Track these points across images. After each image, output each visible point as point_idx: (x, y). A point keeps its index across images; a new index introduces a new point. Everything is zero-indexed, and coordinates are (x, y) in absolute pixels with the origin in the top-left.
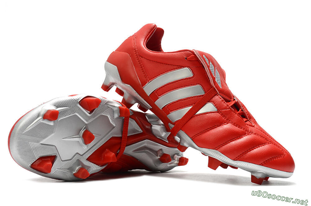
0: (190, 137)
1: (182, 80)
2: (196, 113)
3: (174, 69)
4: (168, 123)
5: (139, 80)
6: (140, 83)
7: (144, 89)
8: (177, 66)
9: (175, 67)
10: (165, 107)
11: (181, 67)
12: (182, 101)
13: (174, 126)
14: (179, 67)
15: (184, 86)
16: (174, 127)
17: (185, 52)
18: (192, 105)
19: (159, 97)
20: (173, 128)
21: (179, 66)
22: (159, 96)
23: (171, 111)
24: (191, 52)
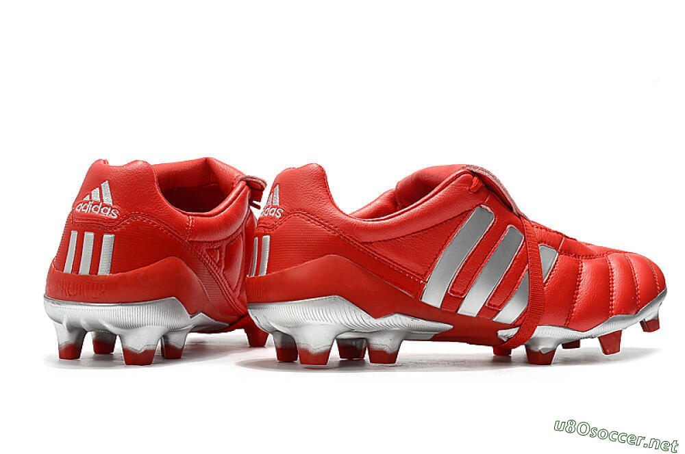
1: (484, 235)
3: (459, 225)
6: (410, 295)
7: (423, 300)
8: (459, 215)
9: (457, 220)
10: (486, 305)
11: (468, 214)
14: (463, 215)
17: (458, 179)
19: (463, 297)
23: (501, 305)
24: (468, 173)
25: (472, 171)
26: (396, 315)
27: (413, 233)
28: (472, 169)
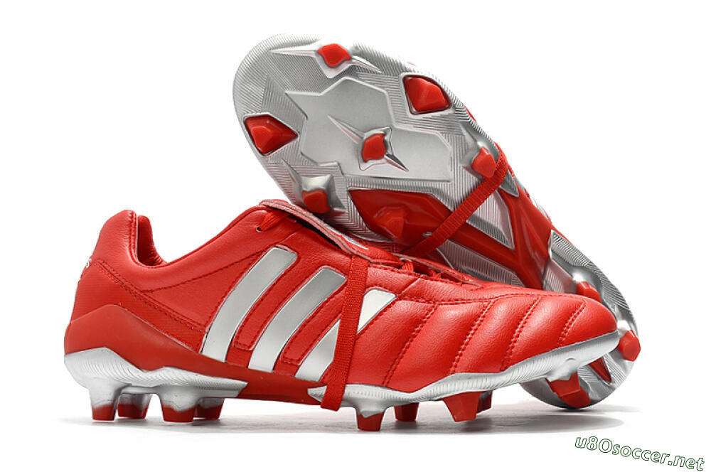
0: (379, 386)
1: (279, 279)
2: (357, 328)
3: (246, 269)
4: (307, 392)
5: (180, 343)
6: (188, 348)
7: (204, 353)
8: (248, 257)
9: (245, 263)
10: (280, 359)
11: (259, 256)
12: (310, 323)
13: (326, 387)
14: (254, 257)
15: (294, 290)
16: (327, 389)
17: (247, 217)
18: (335, 317)
19: (251, 349)
20: (326, 393)
21: (253, 255)
22: (250, 347)
23: (299, 360)
24: (262, 209)
25: (268, 206)
26: (168, 368)
27: (194, 279)
28: (267, 204)
